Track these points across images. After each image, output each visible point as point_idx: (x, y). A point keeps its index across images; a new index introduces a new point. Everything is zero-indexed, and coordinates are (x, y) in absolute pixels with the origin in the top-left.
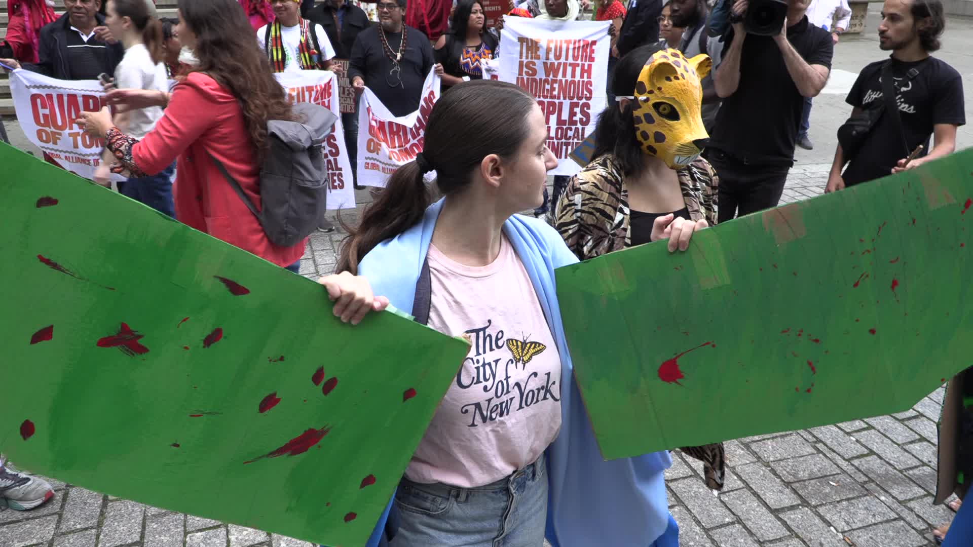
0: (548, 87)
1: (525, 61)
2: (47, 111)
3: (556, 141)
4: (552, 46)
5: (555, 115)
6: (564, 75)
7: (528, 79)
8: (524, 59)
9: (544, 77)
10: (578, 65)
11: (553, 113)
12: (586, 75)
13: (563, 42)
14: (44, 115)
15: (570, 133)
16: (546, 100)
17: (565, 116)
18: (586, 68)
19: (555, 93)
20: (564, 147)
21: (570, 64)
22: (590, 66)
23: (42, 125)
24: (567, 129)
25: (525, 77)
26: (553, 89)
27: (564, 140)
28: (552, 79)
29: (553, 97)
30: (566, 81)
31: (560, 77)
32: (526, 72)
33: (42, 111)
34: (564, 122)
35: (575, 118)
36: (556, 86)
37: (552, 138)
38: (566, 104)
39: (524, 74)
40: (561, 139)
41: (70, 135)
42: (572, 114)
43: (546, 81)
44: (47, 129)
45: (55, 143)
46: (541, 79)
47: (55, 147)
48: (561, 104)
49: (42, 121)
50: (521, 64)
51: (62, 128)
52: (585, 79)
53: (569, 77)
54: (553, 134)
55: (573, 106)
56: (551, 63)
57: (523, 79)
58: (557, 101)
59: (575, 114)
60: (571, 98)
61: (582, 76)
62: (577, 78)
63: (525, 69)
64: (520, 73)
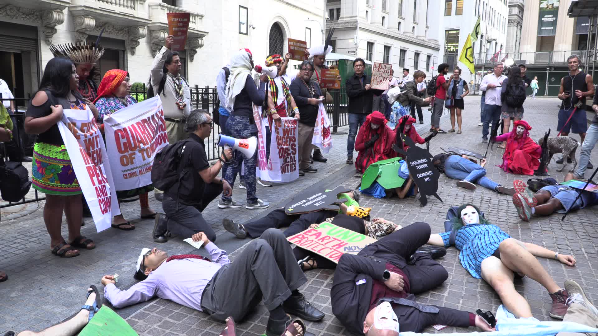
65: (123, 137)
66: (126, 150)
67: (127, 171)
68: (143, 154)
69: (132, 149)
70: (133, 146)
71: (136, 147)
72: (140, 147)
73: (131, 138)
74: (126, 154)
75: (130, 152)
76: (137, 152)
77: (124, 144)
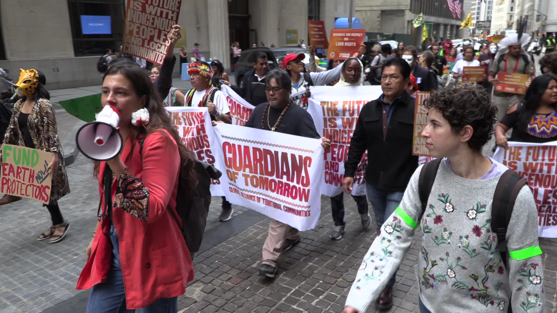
0: (346, 135)
1: (328, 118)
4: (347, 106)
7: (331, 130)
8: (326, 116)
9: (342, 129)
13: (355, 103)
25: (329, 129)
28: (348, 130)
32: (329, 125)
39: (328, 126)
43: (344, 132)
46: (340, 130)
50: (325, 119)
56: (347, 119)
57: (327, 130)
63: (328, 123)
64: (326, 126)
68: (246, 179)
71: (241, 168)
72: (245, 171)
73: (237, 156)
77: (230, 159)
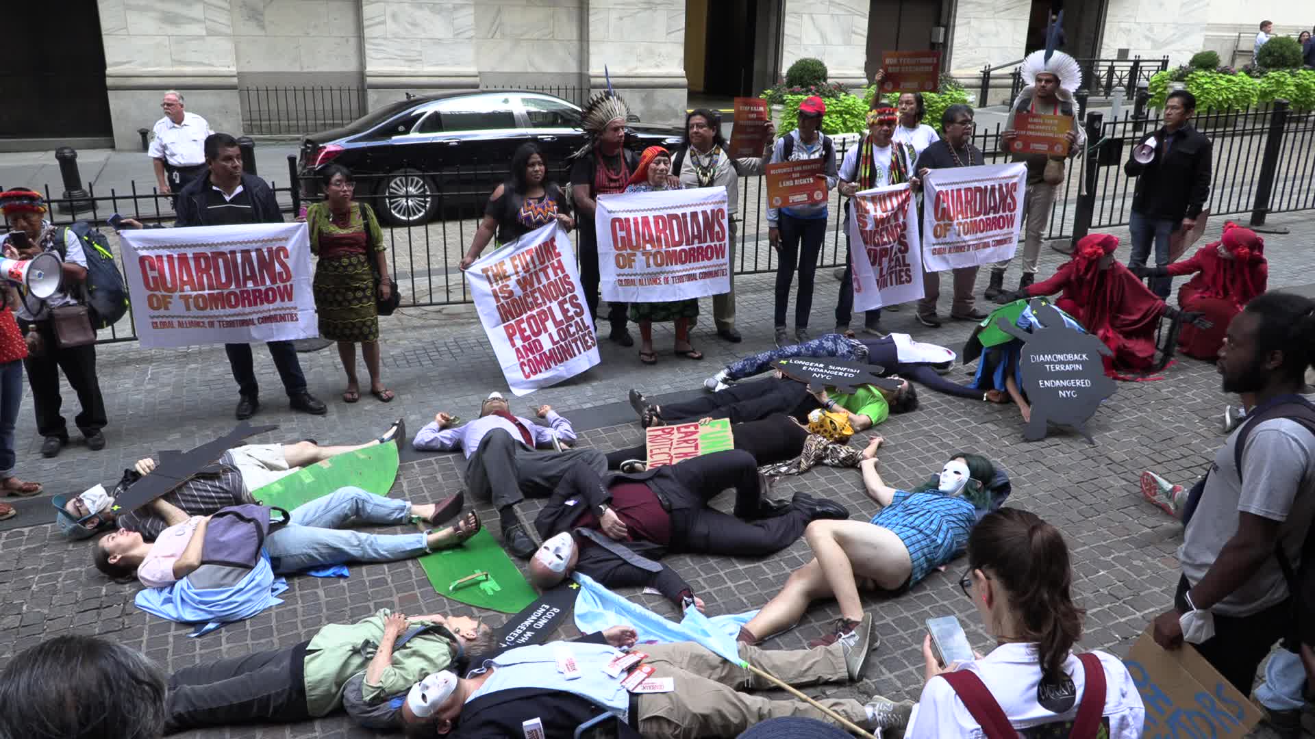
0: (530, 300)
1: (497, 288)
2: (156, 274)
3: (563, 343)
5: (550, 320)
6: (539, 282)
9: (522, 294)
10: (547, 267)
11: (547, 319)
12: (559, 271)
14: (153, 278)
15: (573, 330)
16: (534, 312)
17: (559, 316)
18: (556, 265)
19: (540, 301)
20: (573, 345)
21: (540, 270)
22: (559, 262)
23: (152, 290)
24: (567, 327)
26: (536, 299)
27: (569, 339)
29: (539, 305)
30: (544, 286)
31: (536, 285)
32: (502, 297)
33: (151, 274)
34: (561, 322)
35: (569, 314)
36: (537, 295)
37: (558, 342)
38: (555, 306)
40: (566, 338)
41: (181, 297)
42: (565, 311)
43: (526, 295)
44: (157, 293)
45: (166, 308)
46: (520, 297)
47: (167, 313)
48: (550, 308)
49: (152, 285)
50: (495, 293)
51: (173, 290)
52: (561, 275)
53: (545, 282)
54: (556, 338)
55: (561, 304)
58: (545, 308)
59: (568, 310)
60: (556, 299)
61: (556, 274)
62: (553, 278)
63: (500, 295)
65: (622, 229)
66: (624, 248)
67: (623, 275)
68: (648, 259)
69: (632, 248)
70: (634, 243)
71: (638, 246)
72: (644, 248)
73: (633, 233)
74: (624, 252)
75: (629, 251)
76: (639, 254)
77: (622, 238)
